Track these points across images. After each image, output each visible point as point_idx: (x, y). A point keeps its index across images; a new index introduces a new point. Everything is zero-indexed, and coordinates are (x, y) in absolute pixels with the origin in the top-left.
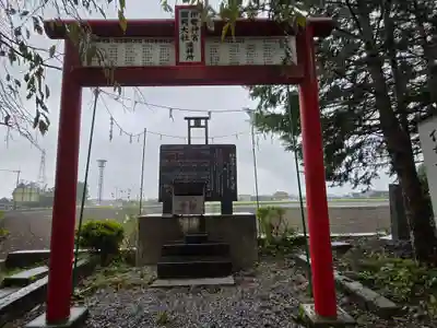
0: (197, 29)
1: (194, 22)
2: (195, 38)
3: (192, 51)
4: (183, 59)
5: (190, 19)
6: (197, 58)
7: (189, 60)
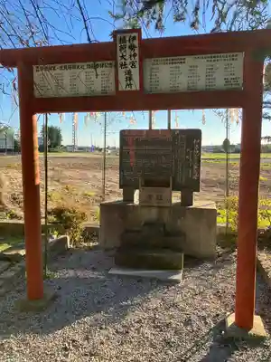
0: (135, 55)
1: (132, 47)
2: (133, 65)
3: (130, 79)
4: (123, 87)
5: (128, 44)
6: (136, 86)
7: (128, 89)
